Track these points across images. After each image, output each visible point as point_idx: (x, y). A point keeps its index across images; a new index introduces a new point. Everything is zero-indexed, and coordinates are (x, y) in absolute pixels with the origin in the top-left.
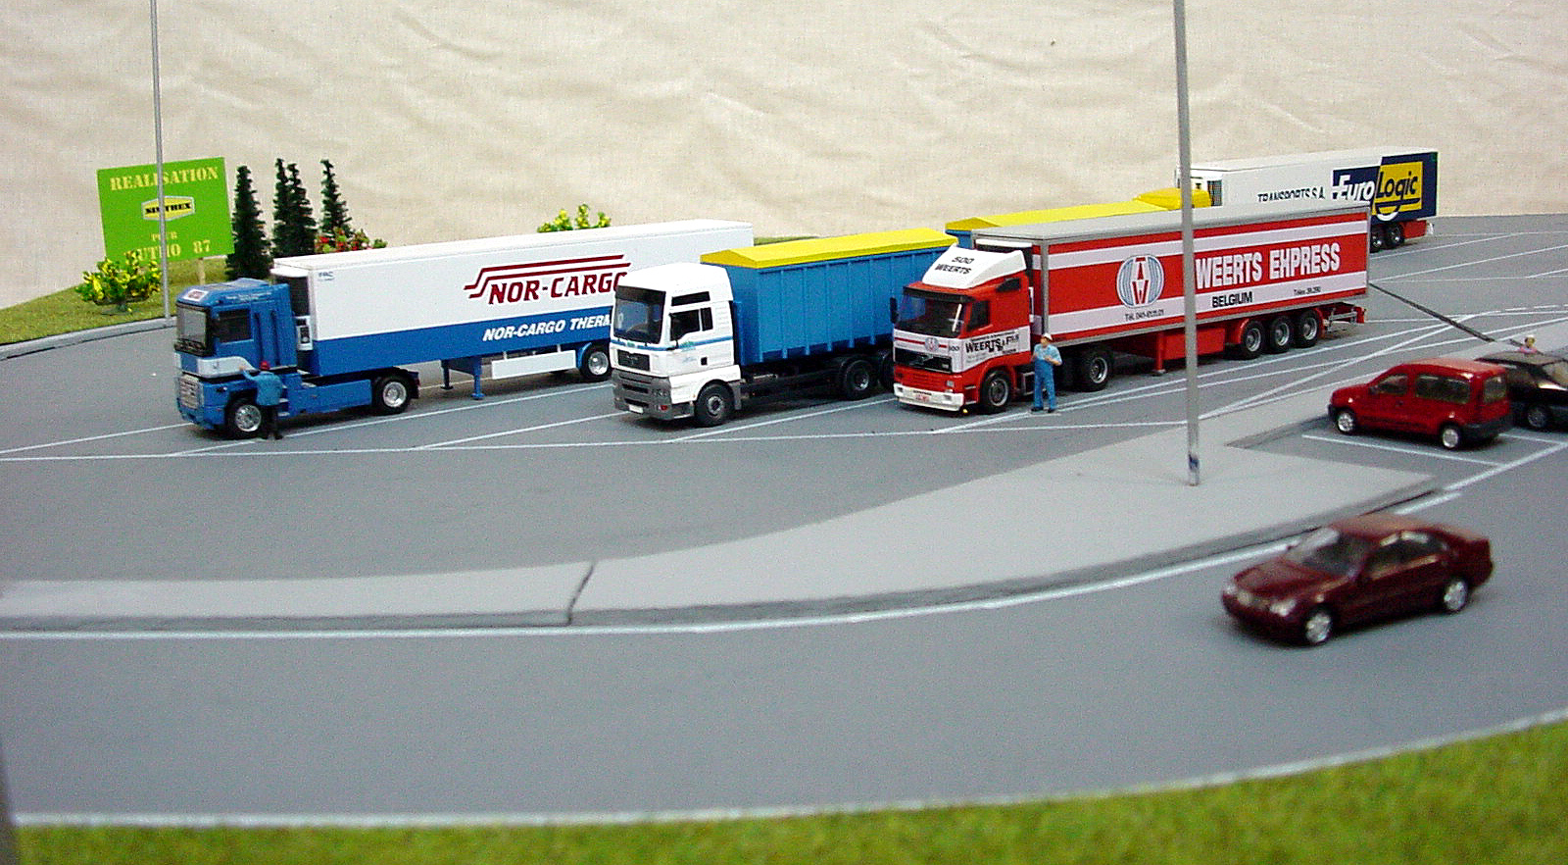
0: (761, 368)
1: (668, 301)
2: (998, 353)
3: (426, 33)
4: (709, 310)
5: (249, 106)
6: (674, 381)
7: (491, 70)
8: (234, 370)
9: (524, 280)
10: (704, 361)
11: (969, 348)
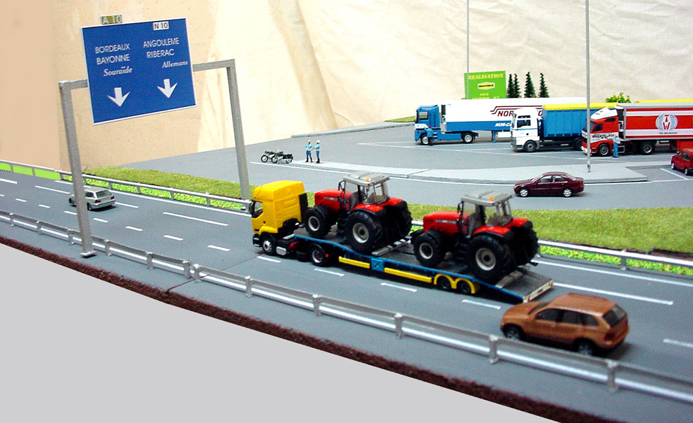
0: (547, 139)
1: (517, 117)
2: (604, 139)
3: (597, 30)
4: (529, 121)
5: (541, 53)
6: (517, 139)
7: (618, 44)
8: (423, 127)
9: (509, 111)
10: (527, 134)
11: (593, 137)
